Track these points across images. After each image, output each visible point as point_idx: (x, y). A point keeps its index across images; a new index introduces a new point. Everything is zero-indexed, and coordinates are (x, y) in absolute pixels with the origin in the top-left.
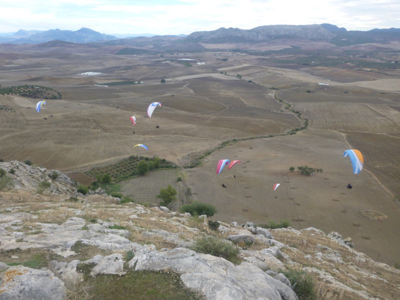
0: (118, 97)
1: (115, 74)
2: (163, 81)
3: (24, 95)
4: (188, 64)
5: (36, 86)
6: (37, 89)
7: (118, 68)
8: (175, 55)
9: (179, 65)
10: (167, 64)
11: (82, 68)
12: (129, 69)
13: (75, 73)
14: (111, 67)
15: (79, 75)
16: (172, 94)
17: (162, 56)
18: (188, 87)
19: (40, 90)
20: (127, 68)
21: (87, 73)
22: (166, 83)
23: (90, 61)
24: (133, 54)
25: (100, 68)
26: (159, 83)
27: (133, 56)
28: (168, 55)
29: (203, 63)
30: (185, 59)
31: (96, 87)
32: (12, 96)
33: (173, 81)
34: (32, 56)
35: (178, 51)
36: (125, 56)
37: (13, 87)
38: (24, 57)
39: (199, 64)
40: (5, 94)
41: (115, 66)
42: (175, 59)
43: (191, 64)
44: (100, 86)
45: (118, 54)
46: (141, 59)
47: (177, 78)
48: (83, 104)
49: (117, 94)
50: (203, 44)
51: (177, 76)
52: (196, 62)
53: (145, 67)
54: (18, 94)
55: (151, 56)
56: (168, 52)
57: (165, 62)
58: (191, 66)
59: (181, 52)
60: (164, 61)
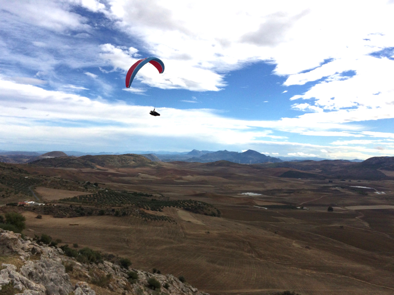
0: (278, 221)
1: (276, 197)
2: (330, 209)
3: (187, 209)
4: (363, 192)
5: (199, 202)
6: (200, 204)
7: (280, 191)
8: (347, 181)
9: (350, 192)
10: (336, 190)
11: (243, 188)
12: (292, 193)
13: (236, 192)
14: (272, 189)
15: (240, 194)
16: (342, 225)
17: (330, 182)
18: (360, 218)
19: (201, 206)
20: (290, 192)
21: (248, 193)
22: (334, 212)
23: (252, 182)
24: (298, 178)
25: (261, 189)
26: (325, 210)
27: (297, 179)
28: (338, 181)
29: (383, 193)
30: (359, 187)
31: (255, 208)
32: (177, 209)
33: (343, 210)
34: (199, 174)
35: (351, 177)
36: (288, 179)
37: (179, 201)
38: (192, 174)
39: (377, 193)
40: (171, 207)
41: (277, 188)
42: (347, 185)
43: (368, 192)
44: (260, 207)
45: (281, 176)
46: (305, 183)
47: (348, 208)
48: (240, 224)
49: (277, 218)
50: (383, 172)
51: (348, 205)
52: (373, 191)
53: (310, 192)
54: (182, 208)
55: (318, 181)
56: (339, 177)
57: (334, 189)
58: (367, 194)
59: (354, 178)
60: (333, 187)
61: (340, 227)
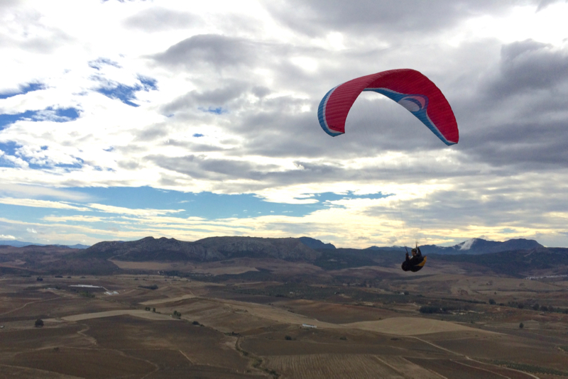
2: (39, 323)
4: (88, 293)
8: (65, 278)
9: (70, 295)
10: (49, 293)
16: (56, 347)
17: (40, 280)
18: (85, 333)
22: (45, 327)
26: (30, 326)
28: (52, 278)
29: (115, 292)
30: (83, 286)
33: (59, 323)
35: (71, 272)
39: (108, 293)
42: (65, 284)
43: (94, 293)
47: (66, 319)
50: (116, 262)
51: (67, 315)
52: (102, 291)
53: (5, 298)
55: (19, 279)
56: (53, 272)
57: (44, 290)
58: (93, 296)
59: (77, 273)
60: (43, 287)
61: (55, 349)
